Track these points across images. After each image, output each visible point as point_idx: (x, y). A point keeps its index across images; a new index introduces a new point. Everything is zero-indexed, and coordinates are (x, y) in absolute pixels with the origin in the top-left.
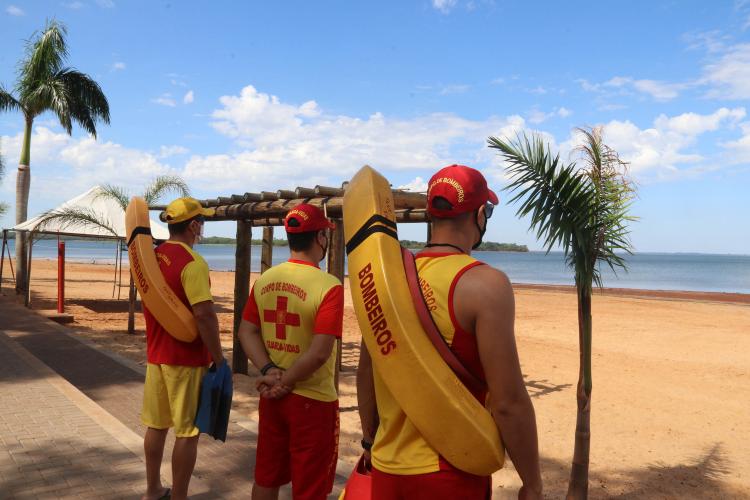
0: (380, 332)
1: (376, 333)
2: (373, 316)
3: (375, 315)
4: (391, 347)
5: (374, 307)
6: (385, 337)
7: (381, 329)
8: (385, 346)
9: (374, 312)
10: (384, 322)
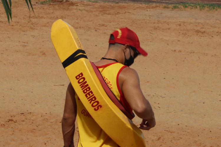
0: (93, 102)
1: (90, 103)
2: (88, 95)
3: (89, 95)
4: (99, 107)
5: (88, 92)
6: (96, 104)
7: (93, 101)
8: (96, 107)
9: (89, 94)
10: (95, 98)
